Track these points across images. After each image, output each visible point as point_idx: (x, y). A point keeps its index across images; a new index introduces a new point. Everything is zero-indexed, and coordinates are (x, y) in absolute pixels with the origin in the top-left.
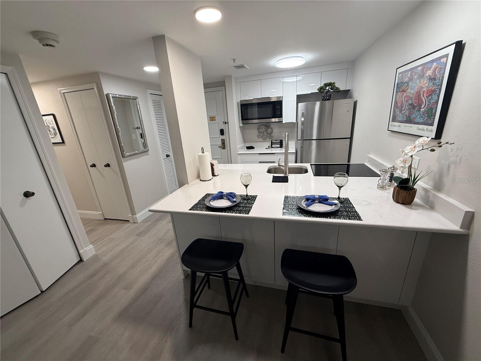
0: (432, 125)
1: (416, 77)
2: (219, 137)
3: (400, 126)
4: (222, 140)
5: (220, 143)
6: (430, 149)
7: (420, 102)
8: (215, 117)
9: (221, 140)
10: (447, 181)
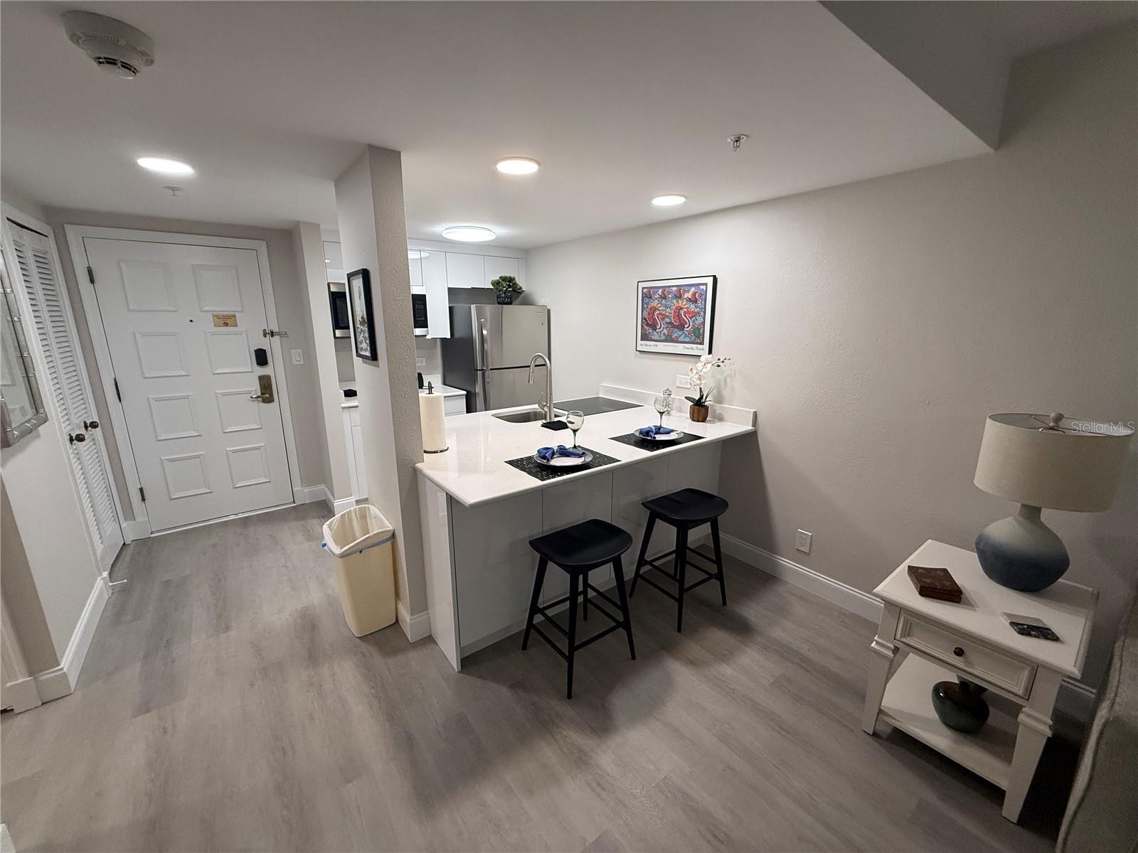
0: (702, 343)
1: (670, 296)
2: (250, 370)
3: (656, 346)
4: (261, 378)
5: (255, 388)
6: (716, 365)
7: (682, 322)
8: (234, 316)
9: (258, 378)
10: (726, 393)
